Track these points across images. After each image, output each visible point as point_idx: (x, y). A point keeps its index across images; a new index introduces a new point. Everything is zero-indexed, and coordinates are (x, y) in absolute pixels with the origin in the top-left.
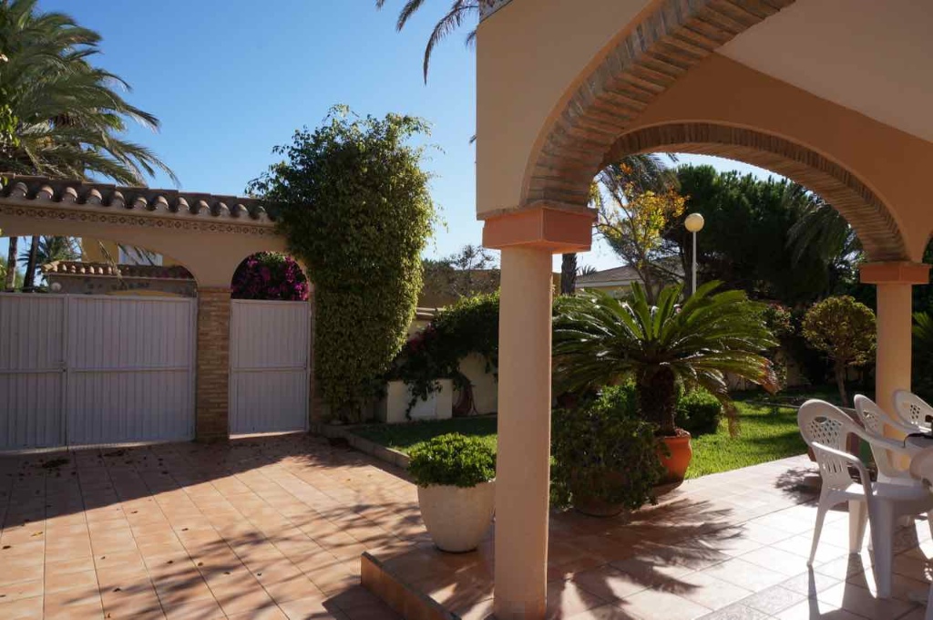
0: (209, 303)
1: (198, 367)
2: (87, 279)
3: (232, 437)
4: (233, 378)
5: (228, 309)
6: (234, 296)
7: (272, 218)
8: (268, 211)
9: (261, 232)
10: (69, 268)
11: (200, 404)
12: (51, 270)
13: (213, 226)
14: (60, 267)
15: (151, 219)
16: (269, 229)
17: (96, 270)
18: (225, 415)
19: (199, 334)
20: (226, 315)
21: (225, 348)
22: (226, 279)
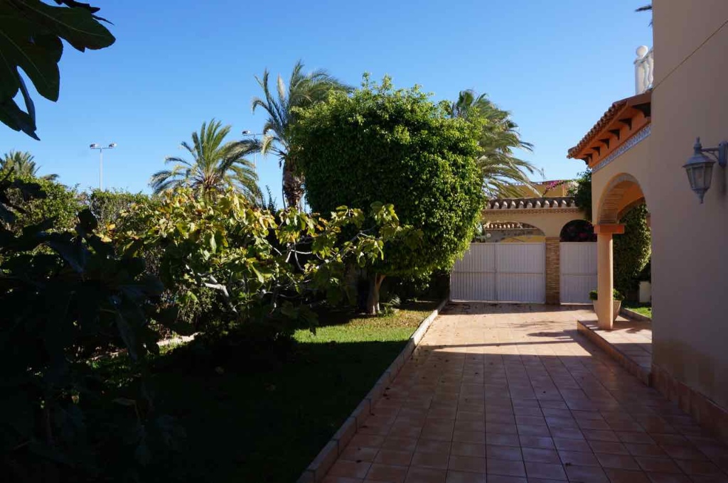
0: (550, 244)
1: (546, 271)
2: (503, 231)
3: (562, 304)
4: (562, 278)
5: (558, 247)
6: (561, 241)
7: (577, 205)
8: (575, 203)
9: (573, 211)
10: (494, 226)
11: (548, 287)
12: (486, 228)
13: (551, 211)
14: (490, 225)
15: (526, 211)
16: (577, 210)
17: (507, 226)
18: (558, 293)
19: (547, 259)
20: (557, 249)
21: (558, 264)
22: (558, 234)
